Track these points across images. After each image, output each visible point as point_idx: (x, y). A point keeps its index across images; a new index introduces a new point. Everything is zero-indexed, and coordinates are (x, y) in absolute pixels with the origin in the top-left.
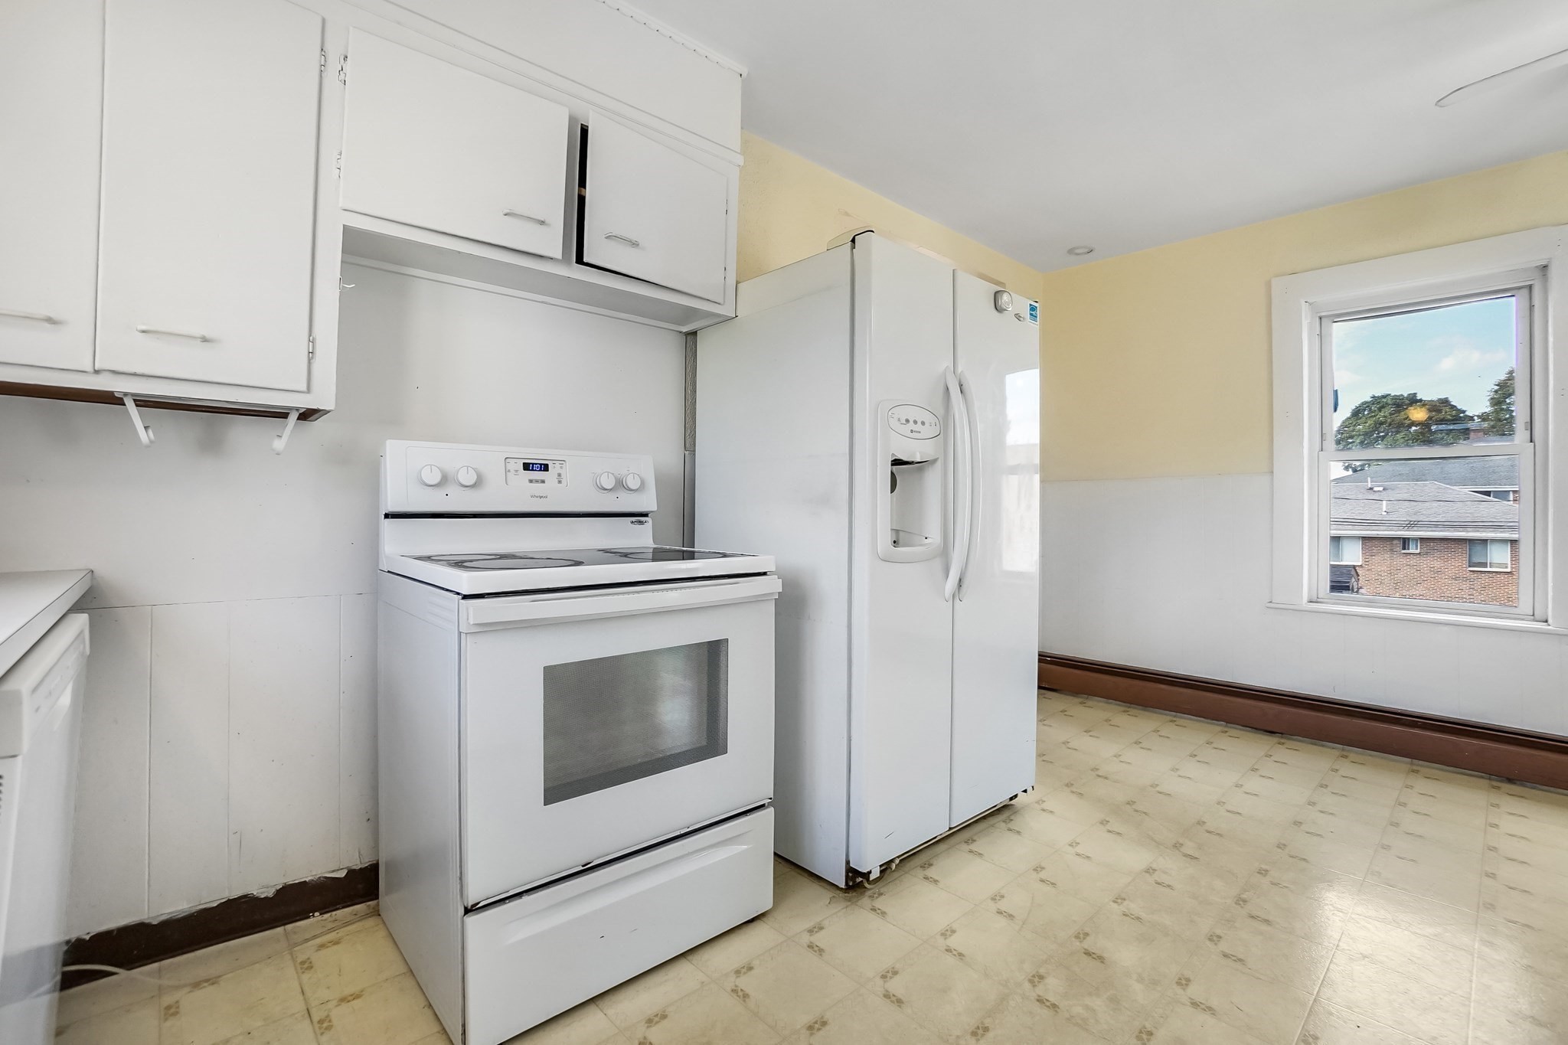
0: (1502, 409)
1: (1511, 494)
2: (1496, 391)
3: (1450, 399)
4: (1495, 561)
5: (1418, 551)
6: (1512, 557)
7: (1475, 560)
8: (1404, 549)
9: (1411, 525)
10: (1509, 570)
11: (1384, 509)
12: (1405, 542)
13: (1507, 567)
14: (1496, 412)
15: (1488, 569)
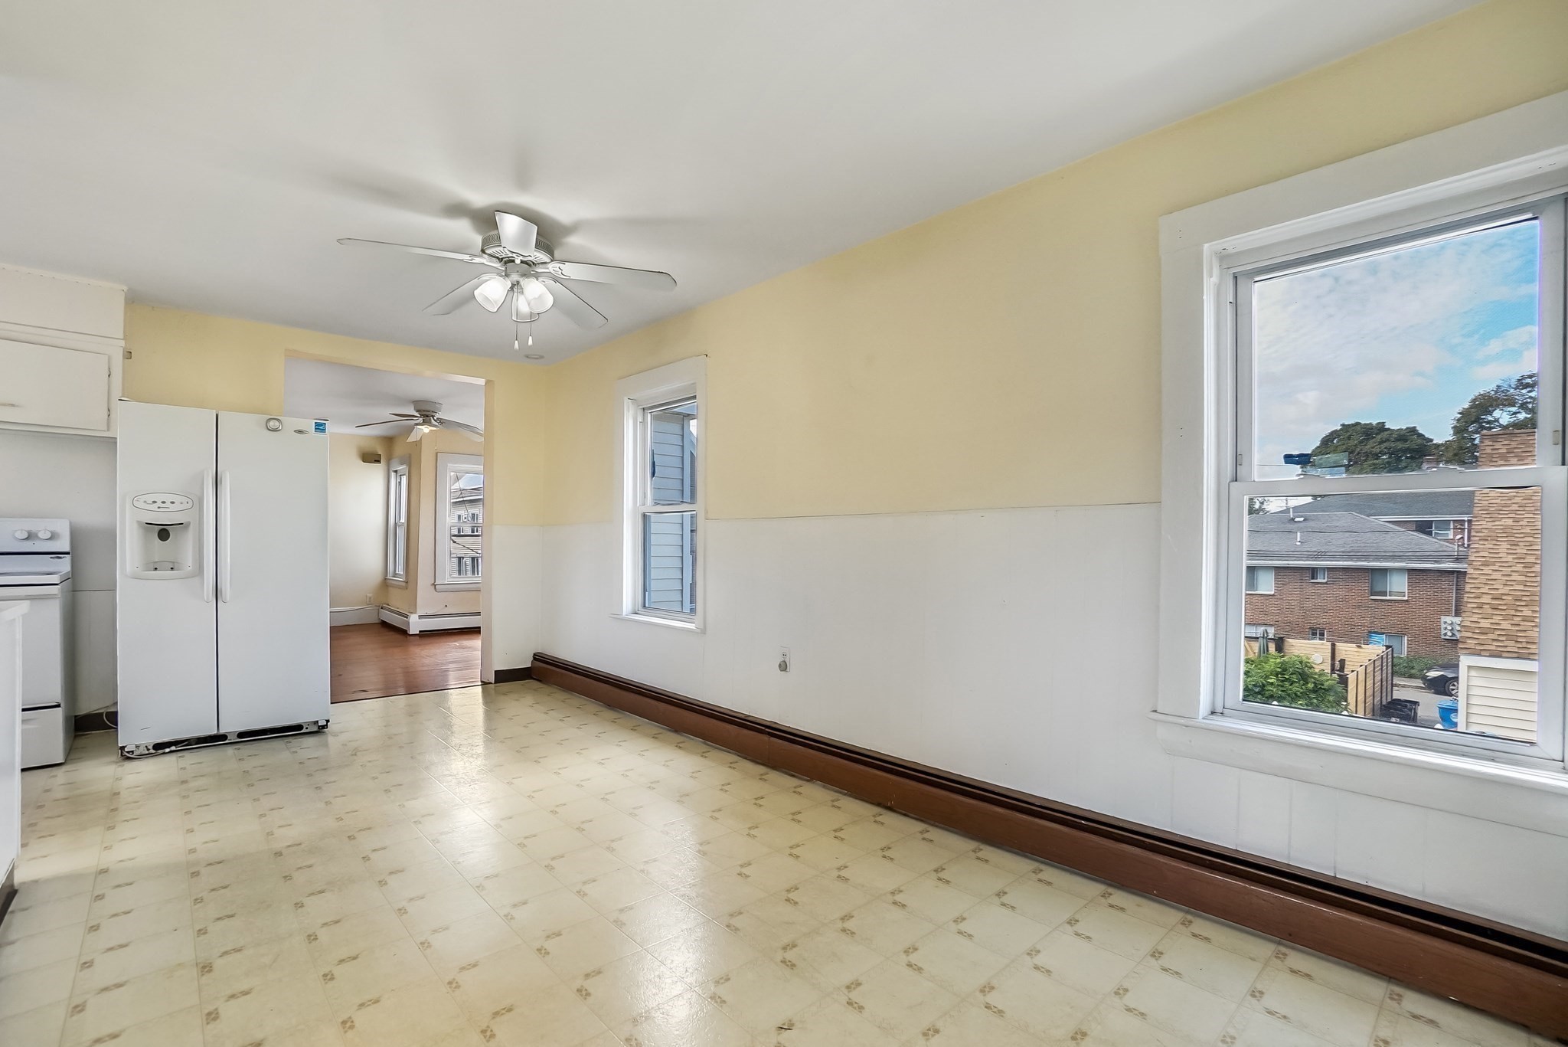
0: (1464, 438)
1: (1452, 523)
2: (1458, 420)
3: (1418, 428)
4: (1395, 589)
5: (1325, 581)
6: (1409, 586)
7: (1378, 588)
8: (1313, 578)
9: (1318, 556)
10: (1406, 598)
11: (1298, 540)
12: (1314, 572)
13: (1404, 596)
14: (1458, 440)
15: (1388, 598)
